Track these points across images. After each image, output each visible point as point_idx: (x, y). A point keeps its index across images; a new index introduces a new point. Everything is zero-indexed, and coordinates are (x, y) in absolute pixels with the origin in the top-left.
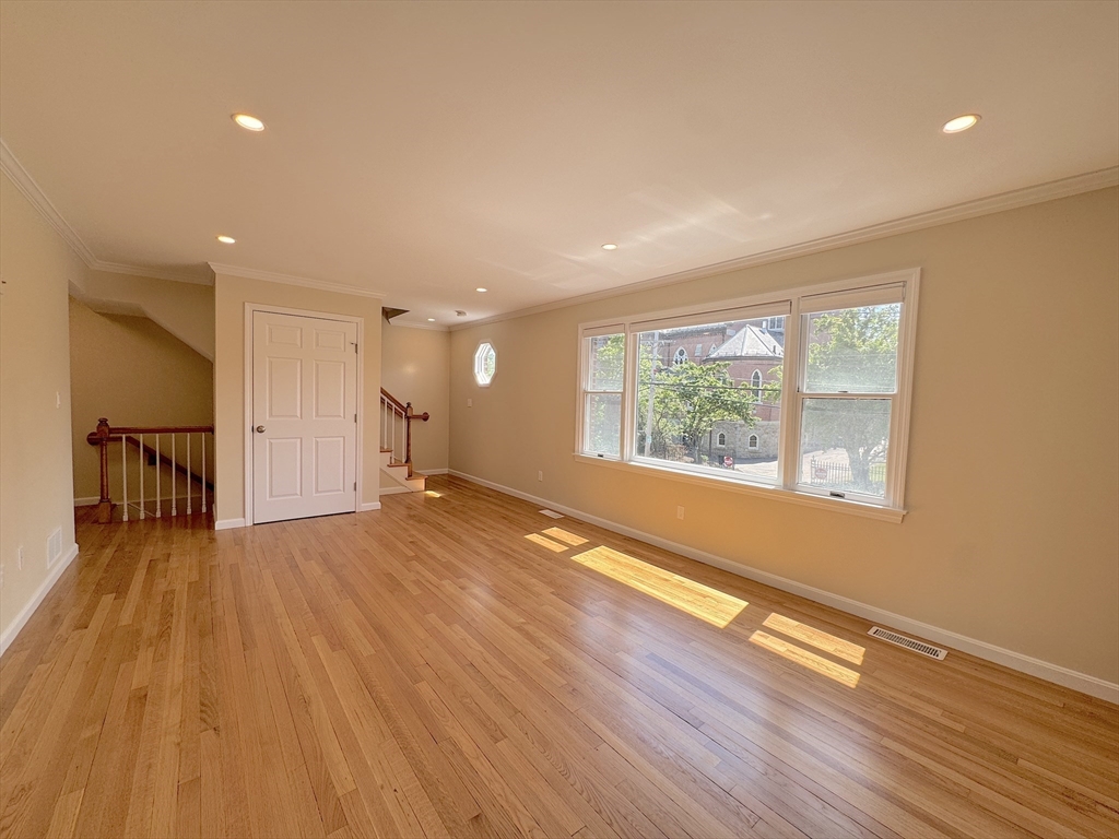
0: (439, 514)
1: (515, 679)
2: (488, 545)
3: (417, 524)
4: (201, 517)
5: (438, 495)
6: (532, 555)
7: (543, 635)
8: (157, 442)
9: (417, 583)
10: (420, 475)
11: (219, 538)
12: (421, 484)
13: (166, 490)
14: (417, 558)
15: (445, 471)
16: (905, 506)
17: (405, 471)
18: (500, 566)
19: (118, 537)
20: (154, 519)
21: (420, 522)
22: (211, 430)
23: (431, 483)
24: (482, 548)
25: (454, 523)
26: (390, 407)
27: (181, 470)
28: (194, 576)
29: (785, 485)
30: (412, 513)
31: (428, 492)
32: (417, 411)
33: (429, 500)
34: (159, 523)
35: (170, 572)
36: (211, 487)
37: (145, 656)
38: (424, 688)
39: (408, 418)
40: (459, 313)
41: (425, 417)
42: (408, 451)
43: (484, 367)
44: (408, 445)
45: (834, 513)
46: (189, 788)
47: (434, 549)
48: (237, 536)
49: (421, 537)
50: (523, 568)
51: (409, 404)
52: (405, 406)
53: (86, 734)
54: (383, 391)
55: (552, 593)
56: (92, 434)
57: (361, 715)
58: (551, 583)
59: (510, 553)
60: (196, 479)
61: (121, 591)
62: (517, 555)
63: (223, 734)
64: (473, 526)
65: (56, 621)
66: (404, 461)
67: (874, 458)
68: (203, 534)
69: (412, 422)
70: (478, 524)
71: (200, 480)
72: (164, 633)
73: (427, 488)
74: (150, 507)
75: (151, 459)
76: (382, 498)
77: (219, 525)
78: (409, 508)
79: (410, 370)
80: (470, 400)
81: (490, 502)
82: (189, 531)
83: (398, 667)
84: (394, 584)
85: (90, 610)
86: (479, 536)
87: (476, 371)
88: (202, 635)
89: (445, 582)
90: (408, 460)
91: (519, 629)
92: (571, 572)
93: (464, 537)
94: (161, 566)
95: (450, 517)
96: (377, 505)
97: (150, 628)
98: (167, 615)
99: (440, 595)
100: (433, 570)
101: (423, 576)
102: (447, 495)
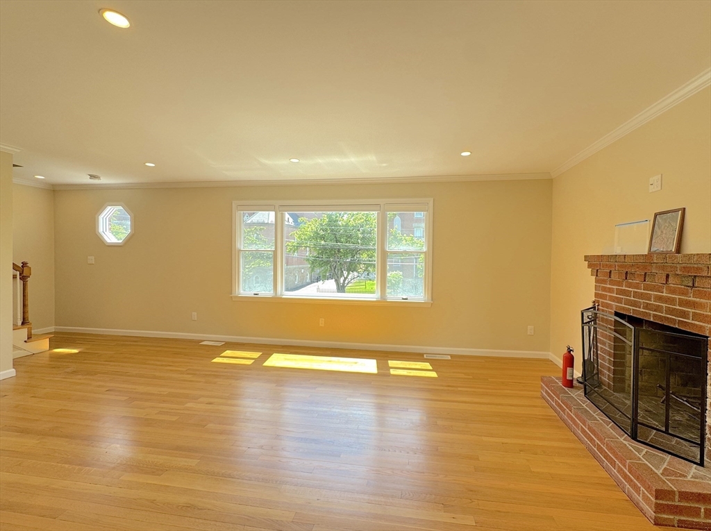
9: (162, 413)
12: (44, 344)
15: (52, 329)
16: (432, 300)
29: (381, 297)
31: (54, 350)
40: (92, 176)
42: (24, 311)
44: (25, 306)
45: (404, 308)
51: (24, 264)
66: (21, 323)
67: (347, 284)
70: (159, 363)
73: (51, 347)
80: (92, 258)
87: (101, 230)
89: (189, 405)
90: (25, 321)
96: (11, 372)
100: (164, 401)
101: (163, 408)
102: (87, 349)
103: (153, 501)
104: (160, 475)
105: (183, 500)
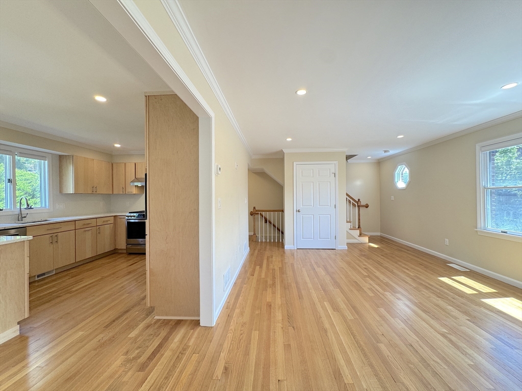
0: (379, 256)
1: (446, 367)
2: (411, 278)
3: (366, 259)
4: (280, 244)
5: (376, 246)
6: (446, 291)
7: (466, 346)
8: (267, 215)
9: (370, 289)
10: (365, 235)
11: (286, 252)
12: (366, 240)
13: (270, 233)
14: (369, 277)
15: (379, 234)
17: (358, 232)
18: (423, 292)
19: (259, 247)
20: (267, 242)
21: (368, 259)
22: (283, 211)
23: (372, 239)
24: (409, 280)
25: (388, 262)
26: (350, 202)
27: (274, 226)
28: (280, 266)
30: (363, 254)
31: (370, 244)
32: (363, 203)
33: (370, 248)
34: (268, 243)
35: (273, 262)
36: (283, 233)
37: (269, 290)
38: (382, 347)
39: (359, 206)
40: (385, 151)
41: (367, 206)
42: (359, 223)
43: (401, 179)
44: (359, 219)
46: (287, 347)
47: (378, 274)
48: (292, 253)
49: (369, 266)
50: (440, 298)
51: (359, 200)
52: (357, 200)
53: (257, 312)
54: (347, 195)
55: (468, 320)
56: (251, 212)
57: (351, 348)
58: (466, 313)
59: (429, 286)
60: (279, 230)
61: (261, 266)
62: (433, 288)
63: (296, 331)
64: (400, 265)
65: (246, 272)
66: (357, 227)
68: (281, 250)
69: (361, 208)
70: (403, 265)
71: (280, 231)
72: (274, 284)
73: (370, 241)
74: (266, 238)
75: (266, 221)
76: (348, 244)
77: (286, 247)
78: (361, 250)
79: (358, 183)
80: (392, 197)
81: (410, 254)
82: (277, 248)
83: (367, 331)
84: (359, 288)
85: (254, 270)
86: (405, 272)
87: (396, 180)
88: (285, 289)
89: (387, 293)
90: (359, 227)
91: (443, 335)
92: (482, 309)
93: (395, 271)
94: (270, 259)
95: (385, 259)
96: (346, 247)
97: (270, 282)
98: (274, 278)
99: (385, 300)
100: (379, 285)
101: (374, 287)
102: (382, 247)
103: (320, 317)
104: (334, 311)
105: (327, 326)
